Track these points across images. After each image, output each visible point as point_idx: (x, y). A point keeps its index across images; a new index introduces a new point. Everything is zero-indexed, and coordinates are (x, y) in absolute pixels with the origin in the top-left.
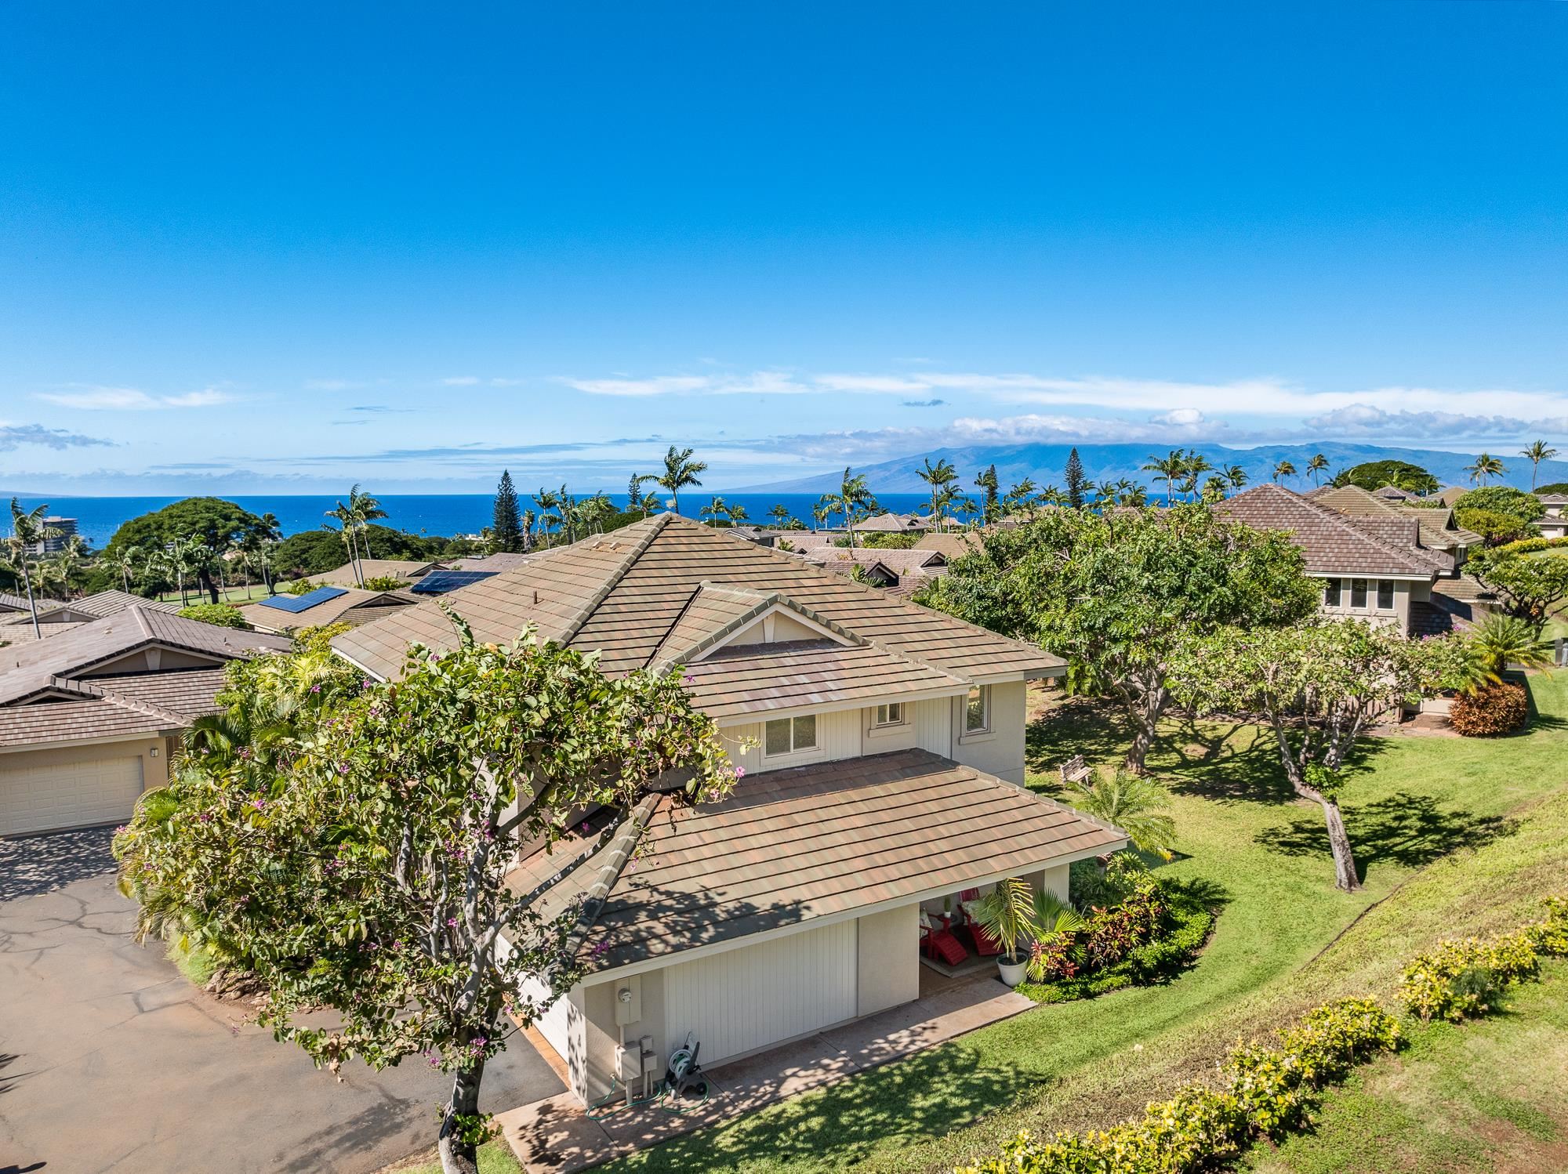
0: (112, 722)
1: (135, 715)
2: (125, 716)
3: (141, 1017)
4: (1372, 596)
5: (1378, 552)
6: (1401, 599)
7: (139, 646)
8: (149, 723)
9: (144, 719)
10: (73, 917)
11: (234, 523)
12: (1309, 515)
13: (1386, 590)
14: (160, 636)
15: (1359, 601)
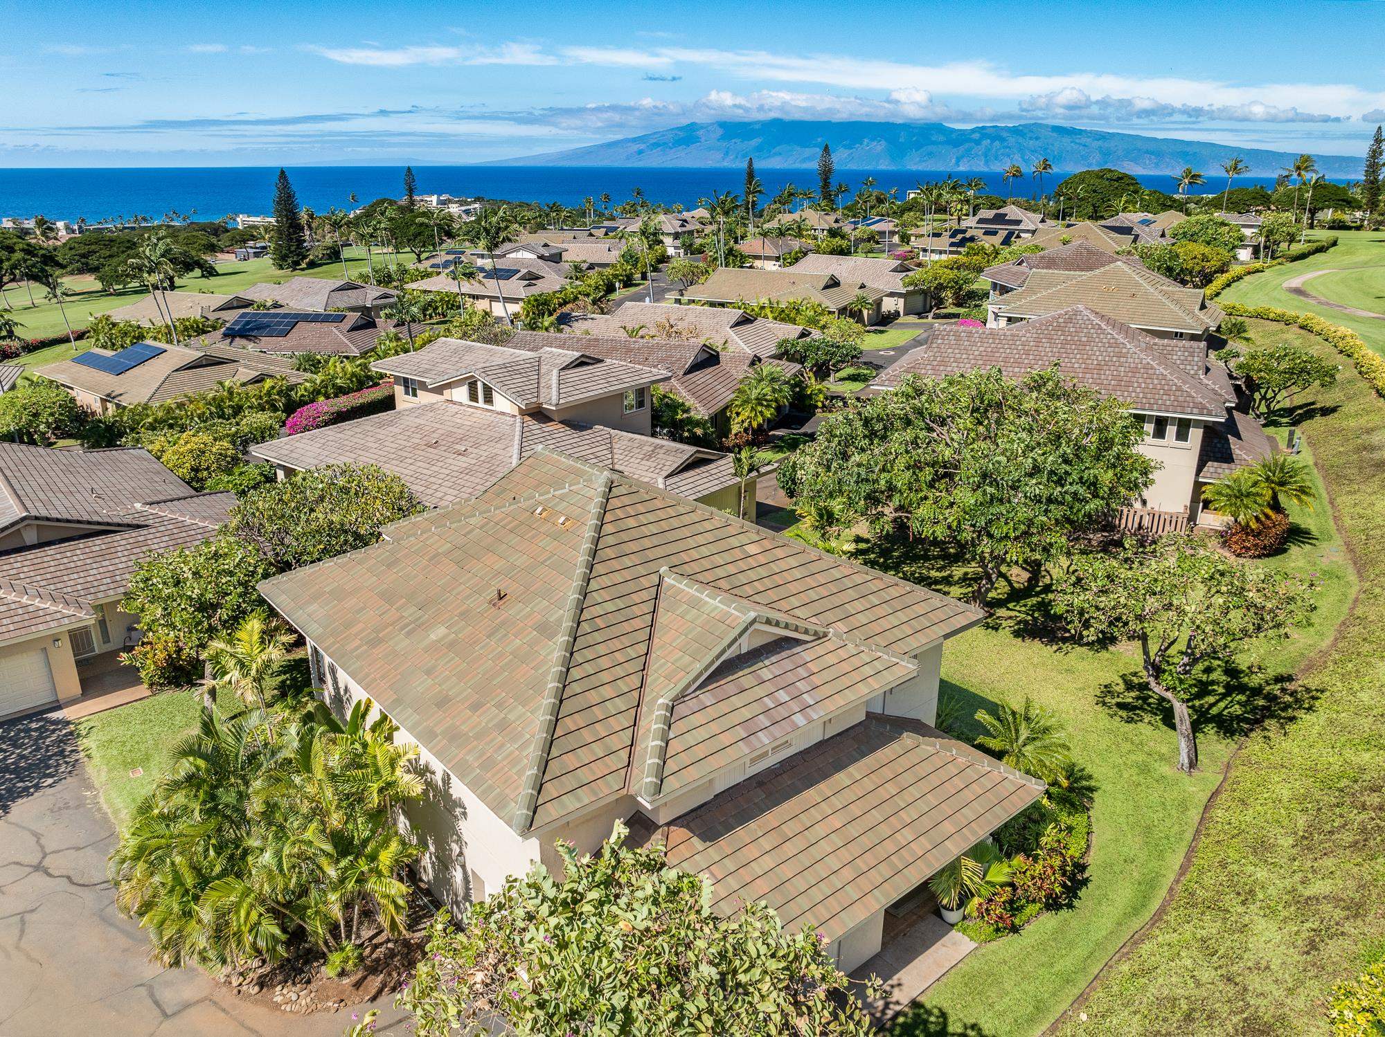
0: (8, 621)
1: (31, 609)
2: (20, 611)
3: (167, 1025)
4: (1171, 430)
5: (1179, 389)
6: (1196, 435)
7: (13, 525)
8: (48, 618)
9: (41, 613)
10: (35, 862)
11: (18, 255)
12: (1117, 345)
13: (1184, 428)
14: (34, 513)
15: (1160, 433)
